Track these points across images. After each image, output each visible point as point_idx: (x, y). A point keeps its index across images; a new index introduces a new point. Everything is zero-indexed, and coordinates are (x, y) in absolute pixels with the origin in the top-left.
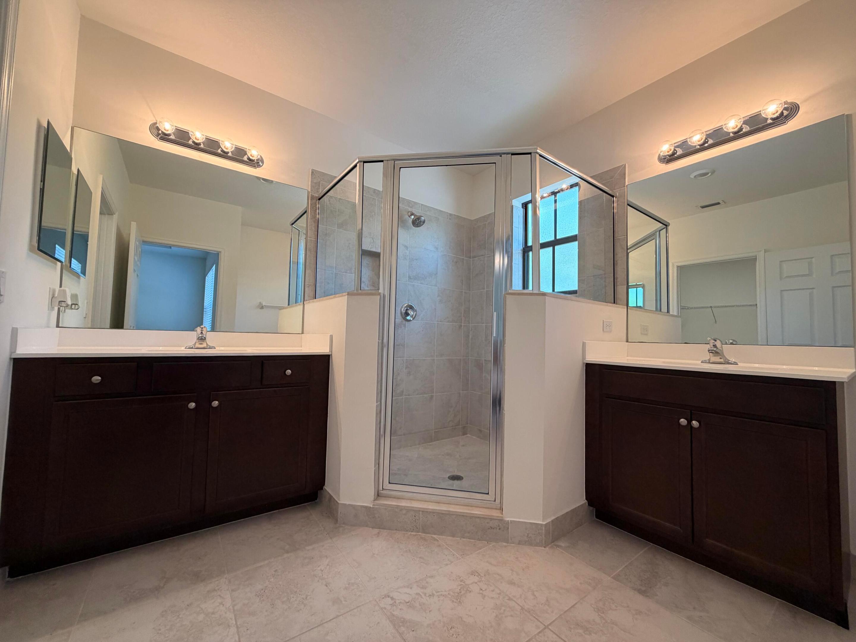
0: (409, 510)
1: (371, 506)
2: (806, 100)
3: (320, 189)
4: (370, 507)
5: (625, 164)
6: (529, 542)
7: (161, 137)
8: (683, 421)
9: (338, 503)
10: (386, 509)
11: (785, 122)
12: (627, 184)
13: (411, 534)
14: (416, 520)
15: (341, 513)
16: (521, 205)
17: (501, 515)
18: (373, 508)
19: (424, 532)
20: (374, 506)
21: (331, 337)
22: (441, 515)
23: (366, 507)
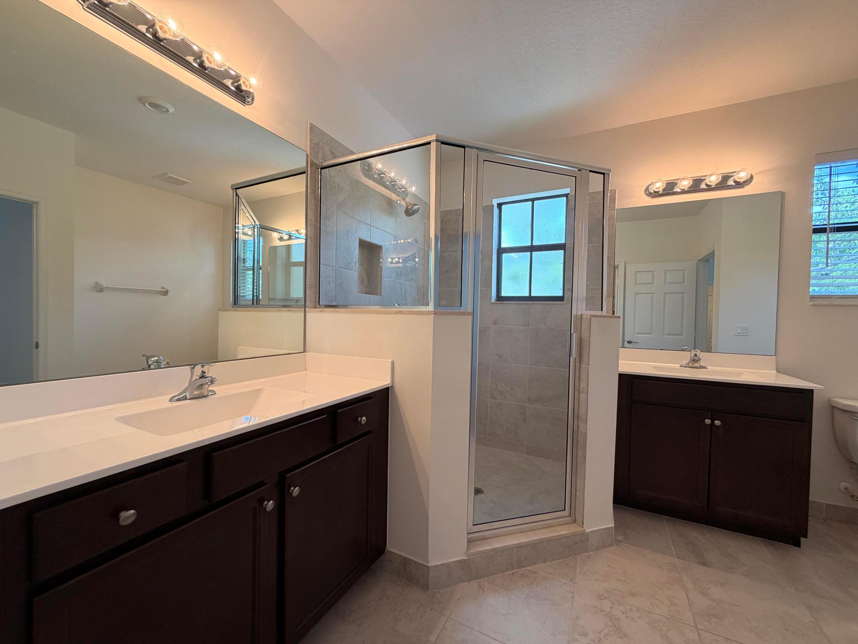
0: (504, 549)
1: (466, 558)
2: (758, 173)
3: (319, 153)
4: (465, 560)
5: (616, 190)
6: (603, 546)
7: (89, 4)
8: (708, 421)
9: (428, 567)
10: (481, 556)
11: (744, 187)
12: (616, 208)
13: (508, 574)
14: (510, 558)
15: (432, 577)
16: (497, 204)
17: (581, 529)
18: (468, 559)
19: (519, 567)
20: (469, 558)
21: (393, 363)
22: (534, 545)
23: (460, 561)
